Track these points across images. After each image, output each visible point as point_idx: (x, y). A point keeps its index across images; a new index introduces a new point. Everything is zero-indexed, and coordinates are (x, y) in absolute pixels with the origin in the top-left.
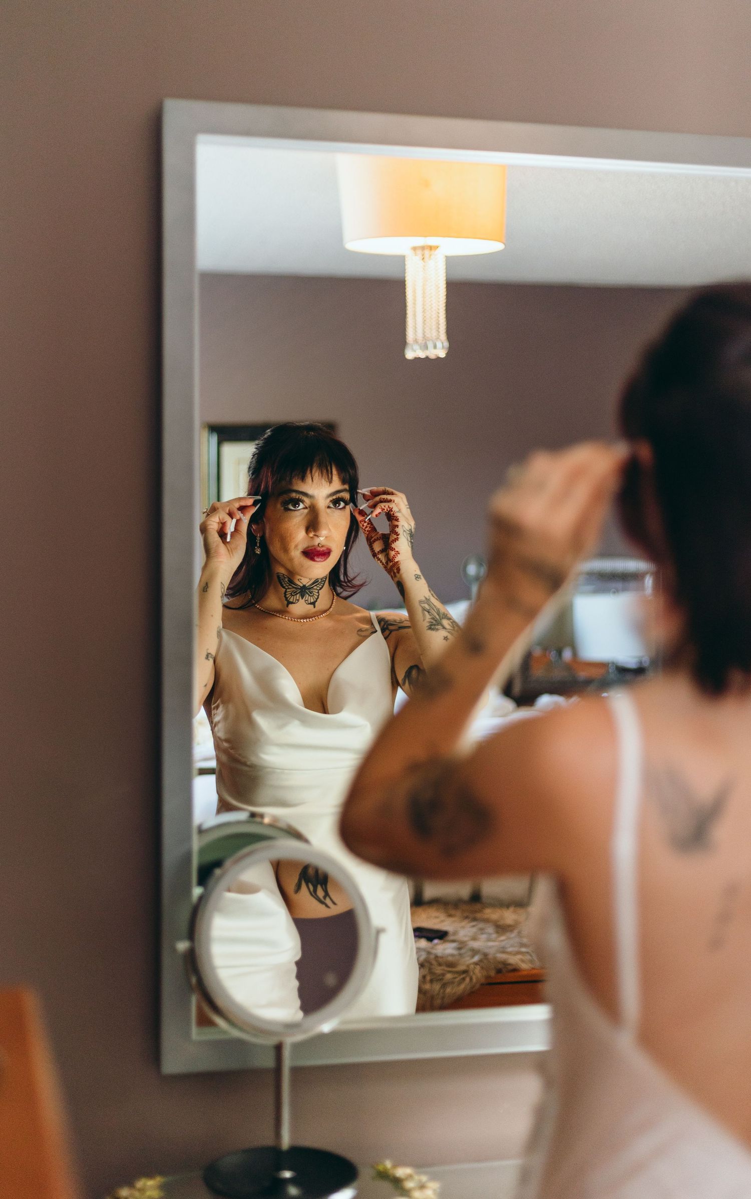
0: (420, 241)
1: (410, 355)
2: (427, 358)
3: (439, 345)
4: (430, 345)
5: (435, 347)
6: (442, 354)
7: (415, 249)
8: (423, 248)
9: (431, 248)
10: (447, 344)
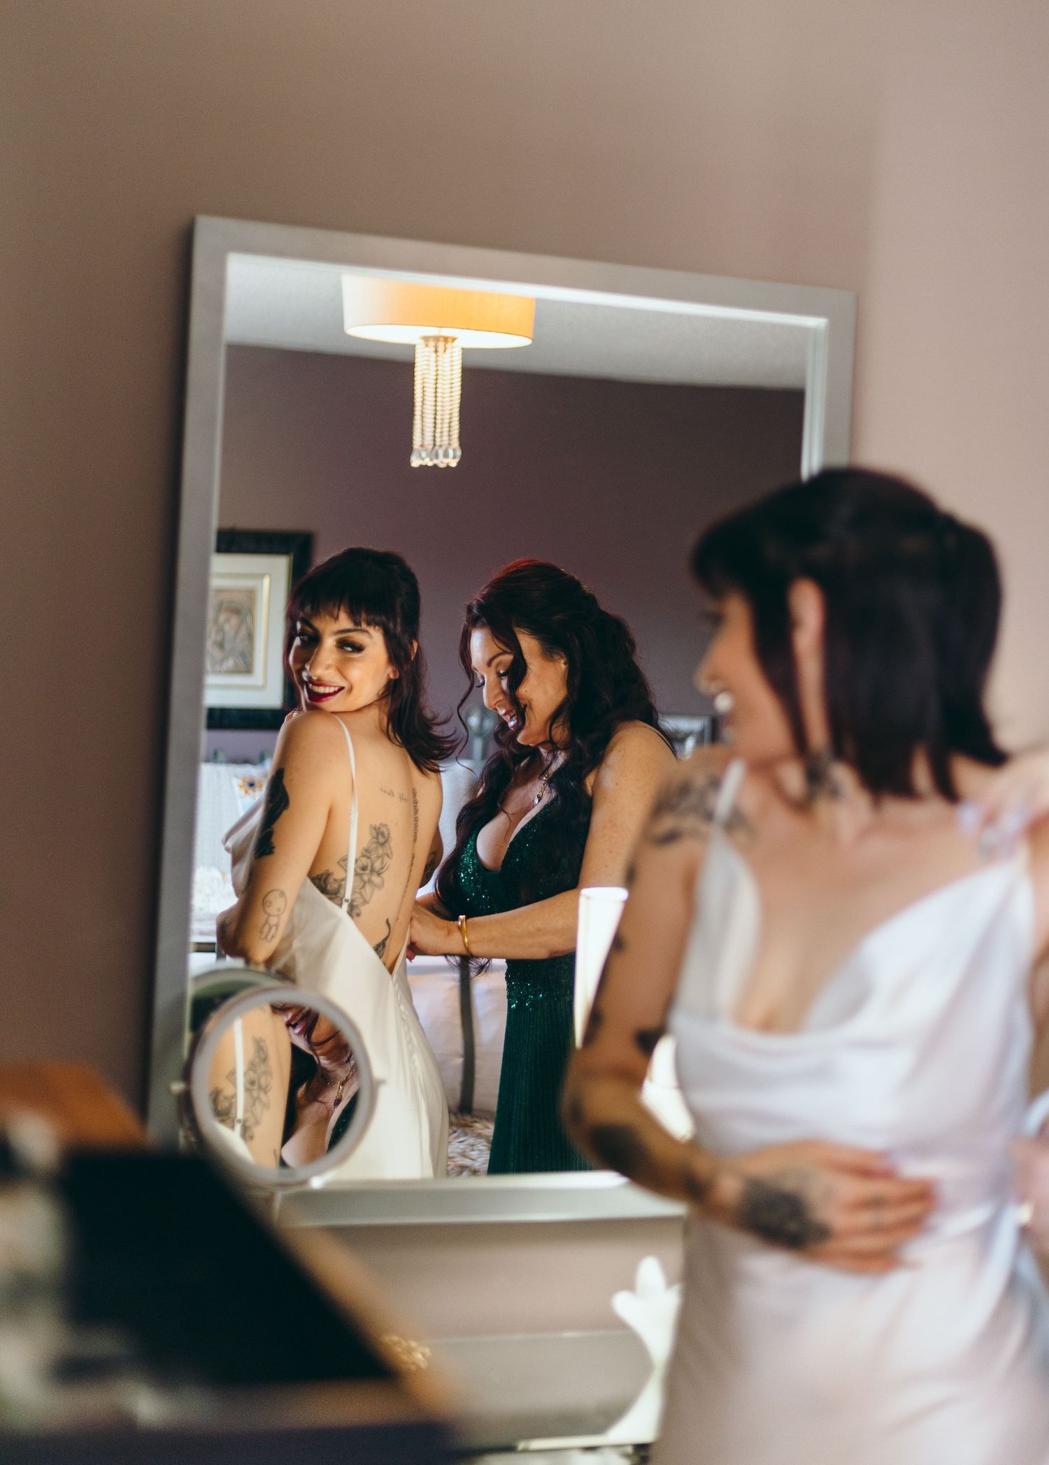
0: (433, 331)
1: (415, 462)
2: (435, 466)
3: (451, 453)
4: (441, 453)
5: (446, 455)
6: (454, 464)
7: (426, 339)
8: (437, 339)
9: (446, 339)
10: (459, 453)
